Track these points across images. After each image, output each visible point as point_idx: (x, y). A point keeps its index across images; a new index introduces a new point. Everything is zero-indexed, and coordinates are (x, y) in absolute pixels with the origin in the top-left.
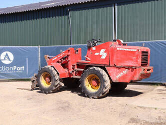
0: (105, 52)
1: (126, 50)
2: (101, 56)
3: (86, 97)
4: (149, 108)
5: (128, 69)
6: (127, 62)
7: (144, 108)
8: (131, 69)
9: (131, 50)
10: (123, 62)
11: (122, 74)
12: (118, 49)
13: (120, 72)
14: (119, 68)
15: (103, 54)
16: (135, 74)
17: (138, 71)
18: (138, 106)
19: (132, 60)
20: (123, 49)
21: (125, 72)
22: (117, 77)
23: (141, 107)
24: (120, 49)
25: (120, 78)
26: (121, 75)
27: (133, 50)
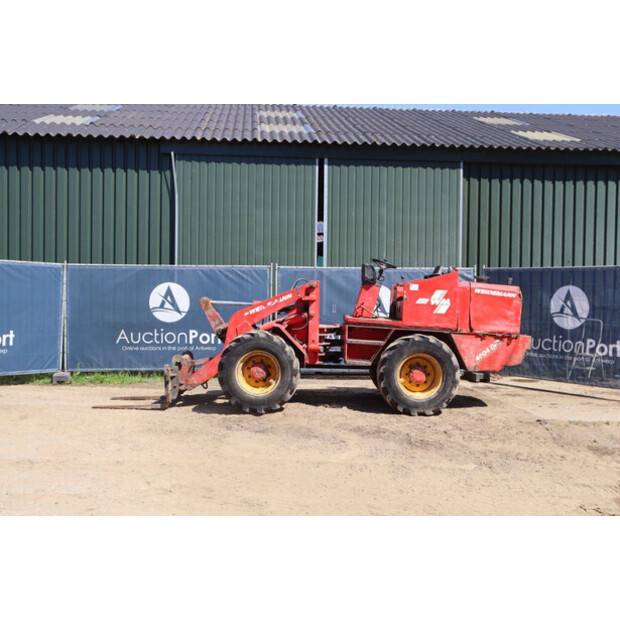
0: (446, 297)
1: (494, 293)
2: (435, 306)
3: (399, 413)
4: (594, 424)
5: (501, 338)
6: (497, 322)
7: (585, 425)
8: (506, 340)
9: (505, 295)
10: (488, 324)
11: (488, 351)
12: (477, 291)
13: (483, 348)
14: (482, 337)
15: (441, 302)
16: (515, 350)
17: (520, 345)
18: (570, 422)
19: (506, 317)
20: (488, 292)
21: (495, 345)
22: (478, 358)
23: (577, 424)
24: (483, 292)
25: (483, 361)
26: (486, 353)
27: (509, 295)
